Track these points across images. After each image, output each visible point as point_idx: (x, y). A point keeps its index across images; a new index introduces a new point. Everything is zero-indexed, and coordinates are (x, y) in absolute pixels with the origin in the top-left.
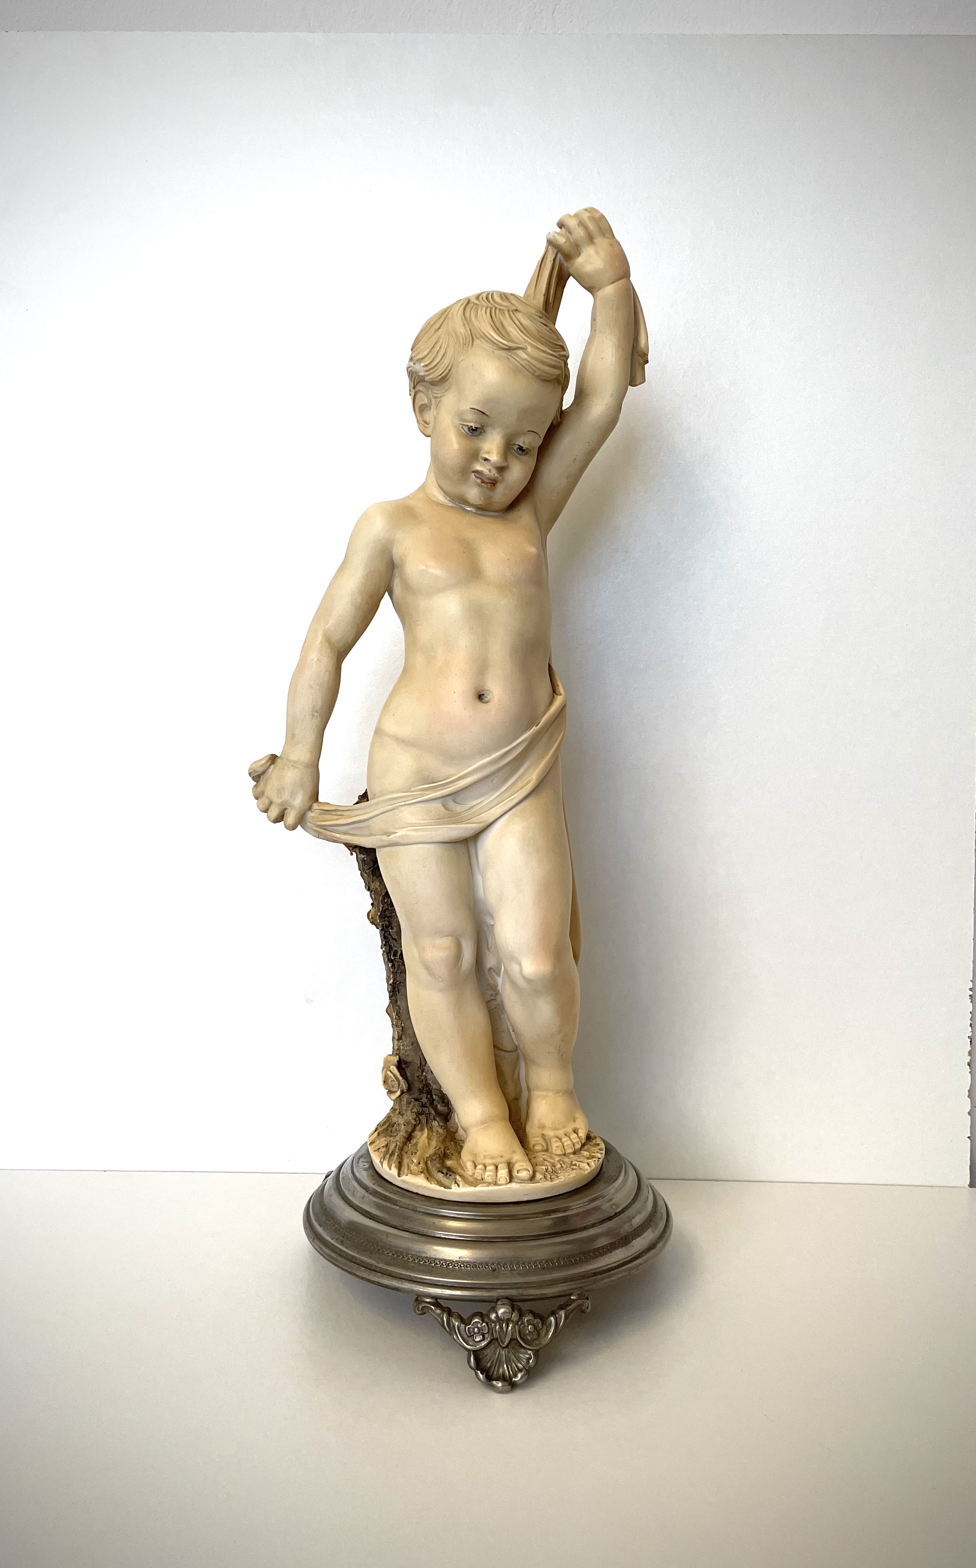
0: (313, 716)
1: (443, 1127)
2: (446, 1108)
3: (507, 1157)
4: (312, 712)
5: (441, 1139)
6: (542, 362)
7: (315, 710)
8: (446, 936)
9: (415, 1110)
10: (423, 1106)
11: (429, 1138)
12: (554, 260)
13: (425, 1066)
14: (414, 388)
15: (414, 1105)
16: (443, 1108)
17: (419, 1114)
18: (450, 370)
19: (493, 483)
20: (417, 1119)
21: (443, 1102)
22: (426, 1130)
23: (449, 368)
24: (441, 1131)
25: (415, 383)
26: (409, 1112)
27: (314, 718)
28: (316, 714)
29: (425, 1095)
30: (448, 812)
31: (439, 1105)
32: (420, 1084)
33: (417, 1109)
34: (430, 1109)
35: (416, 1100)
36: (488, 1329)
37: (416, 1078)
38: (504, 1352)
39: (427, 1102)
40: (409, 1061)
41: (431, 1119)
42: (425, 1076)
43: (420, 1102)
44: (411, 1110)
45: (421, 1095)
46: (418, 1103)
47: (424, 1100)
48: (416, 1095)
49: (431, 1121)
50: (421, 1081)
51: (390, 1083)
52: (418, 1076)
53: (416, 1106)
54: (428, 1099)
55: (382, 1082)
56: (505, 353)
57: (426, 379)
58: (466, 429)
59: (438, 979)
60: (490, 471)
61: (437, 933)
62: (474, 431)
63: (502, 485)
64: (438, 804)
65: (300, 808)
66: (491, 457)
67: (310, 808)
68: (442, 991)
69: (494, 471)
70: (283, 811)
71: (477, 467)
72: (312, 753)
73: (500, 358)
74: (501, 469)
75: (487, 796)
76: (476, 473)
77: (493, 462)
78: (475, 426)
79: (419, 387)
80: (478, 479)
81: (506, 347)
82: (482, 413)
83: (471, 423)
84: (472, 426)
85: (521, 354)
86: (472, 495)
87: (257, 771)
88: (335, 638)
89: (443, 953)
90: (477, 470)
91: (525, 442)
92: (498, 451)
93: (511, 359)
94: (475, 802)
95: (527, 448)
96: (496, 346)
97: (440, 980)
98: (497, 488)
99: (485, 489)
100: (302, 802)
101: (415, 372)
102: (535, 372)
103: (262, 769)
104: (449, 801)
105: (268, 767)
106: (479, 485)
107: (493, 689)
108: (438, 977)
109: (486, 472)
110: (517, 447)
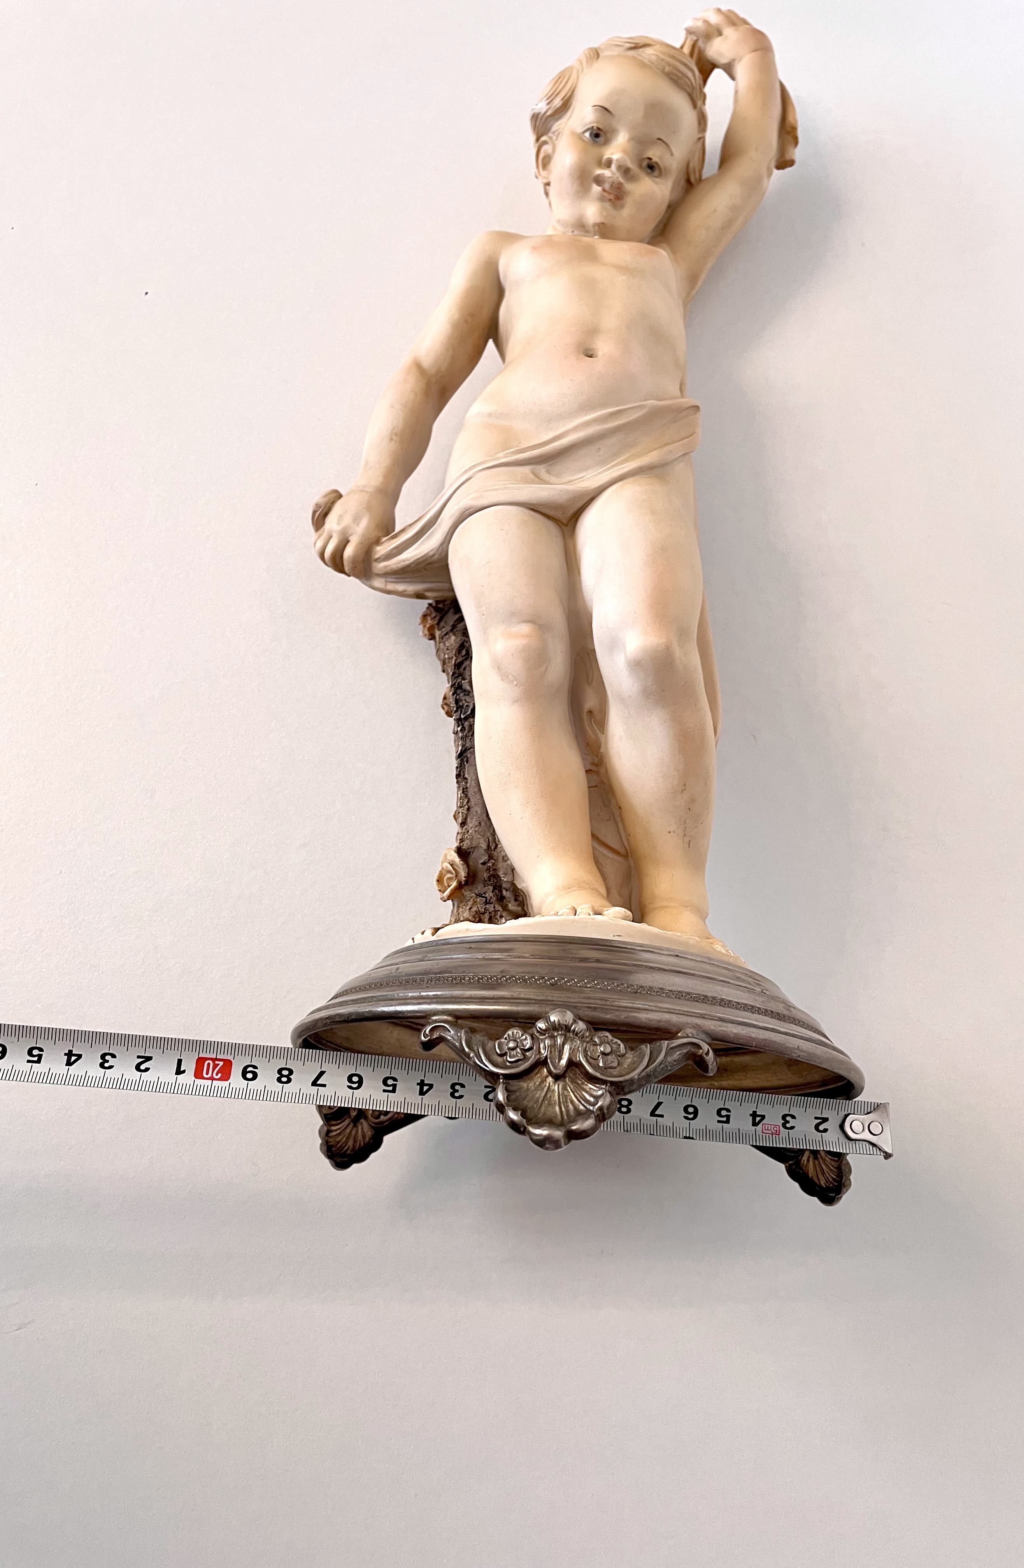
0: (391, 439)
2: (520, 909)
7: (395, 432)
9: (474, 909)
10: (487, 903)
12: (693, 47)
13: (494, 851)
15: (475, 902)
16: (516, 908)
17: (479, 913)
19: (617, 196)
20: (477, 916)
21: (516, 900)
25: (538, 135)
26: (468, 911)
27: (393, 442)
28: (395, 438)
29: (491, 888)
30: (537, 479)
31: (510, 905)
32: (485, 874)
33: (478, 908)
34: (496, 906)
35: (480, 895)
36: (533, 1044)
37: (481, 866)
38: (556, 1086)
39: (492, 896)
40: (473, 846)
41: (496, 919)
42: (493, 864)
43: (484, 897)
44: (470, 909)
45: (486, 888)
46: (481, 900)
47: (489, 895)
48: (480, 888)
49: (496, 920)
50: (487, 869)
51: (445, 878)
52: (484, 864)
53: (477, 904)
54: (495, 893)
55: (435, 882)
56: (631, 53)
57: (548, 113)
58: (587, 134)
59: (512, 682)
60: (613, 173)
61: (513, 616)
62: (597, 136)
63: (629, 201)
64: (526, 470)
65: (363, 535)
66: (615, 157)
67: (378, 542)
68: (517, 701)
69: (618, 175)
70: (344, 543)
71: (599, 172)
72: (385, 477)
73: (625, 57)
74: (625, 171)
75: (590, 471)
76: (599, 180)
77: (617, 160)
78: (599, 129)
79: (544, 138)
80: (599, 189)
81: (632, 45)
82: (606, 109)
83: (594, 125)
84: (595, 128)
85: (649, 51)
86: (592, 211)
87: (321, 507)
88: (427, 362)
89: (520, 642)
90: (599, 176)
91: (655, 154)
92: (625, 152)
93: (637, 56)
94: (575, 477)
95: (657, 163)
96: (623, 48)
97: (515, 683)
98: (622, 207)
99: (607, 205)
100: (368, 527)
101: (539, 114)
102: (664, 68)
103: (327, 503)
104: (542, 470)
105: (333, 503)
106: (601, 199)
107: (604, 347)
108: (512, 679)
109: (609, 177)
110: (645, 163)
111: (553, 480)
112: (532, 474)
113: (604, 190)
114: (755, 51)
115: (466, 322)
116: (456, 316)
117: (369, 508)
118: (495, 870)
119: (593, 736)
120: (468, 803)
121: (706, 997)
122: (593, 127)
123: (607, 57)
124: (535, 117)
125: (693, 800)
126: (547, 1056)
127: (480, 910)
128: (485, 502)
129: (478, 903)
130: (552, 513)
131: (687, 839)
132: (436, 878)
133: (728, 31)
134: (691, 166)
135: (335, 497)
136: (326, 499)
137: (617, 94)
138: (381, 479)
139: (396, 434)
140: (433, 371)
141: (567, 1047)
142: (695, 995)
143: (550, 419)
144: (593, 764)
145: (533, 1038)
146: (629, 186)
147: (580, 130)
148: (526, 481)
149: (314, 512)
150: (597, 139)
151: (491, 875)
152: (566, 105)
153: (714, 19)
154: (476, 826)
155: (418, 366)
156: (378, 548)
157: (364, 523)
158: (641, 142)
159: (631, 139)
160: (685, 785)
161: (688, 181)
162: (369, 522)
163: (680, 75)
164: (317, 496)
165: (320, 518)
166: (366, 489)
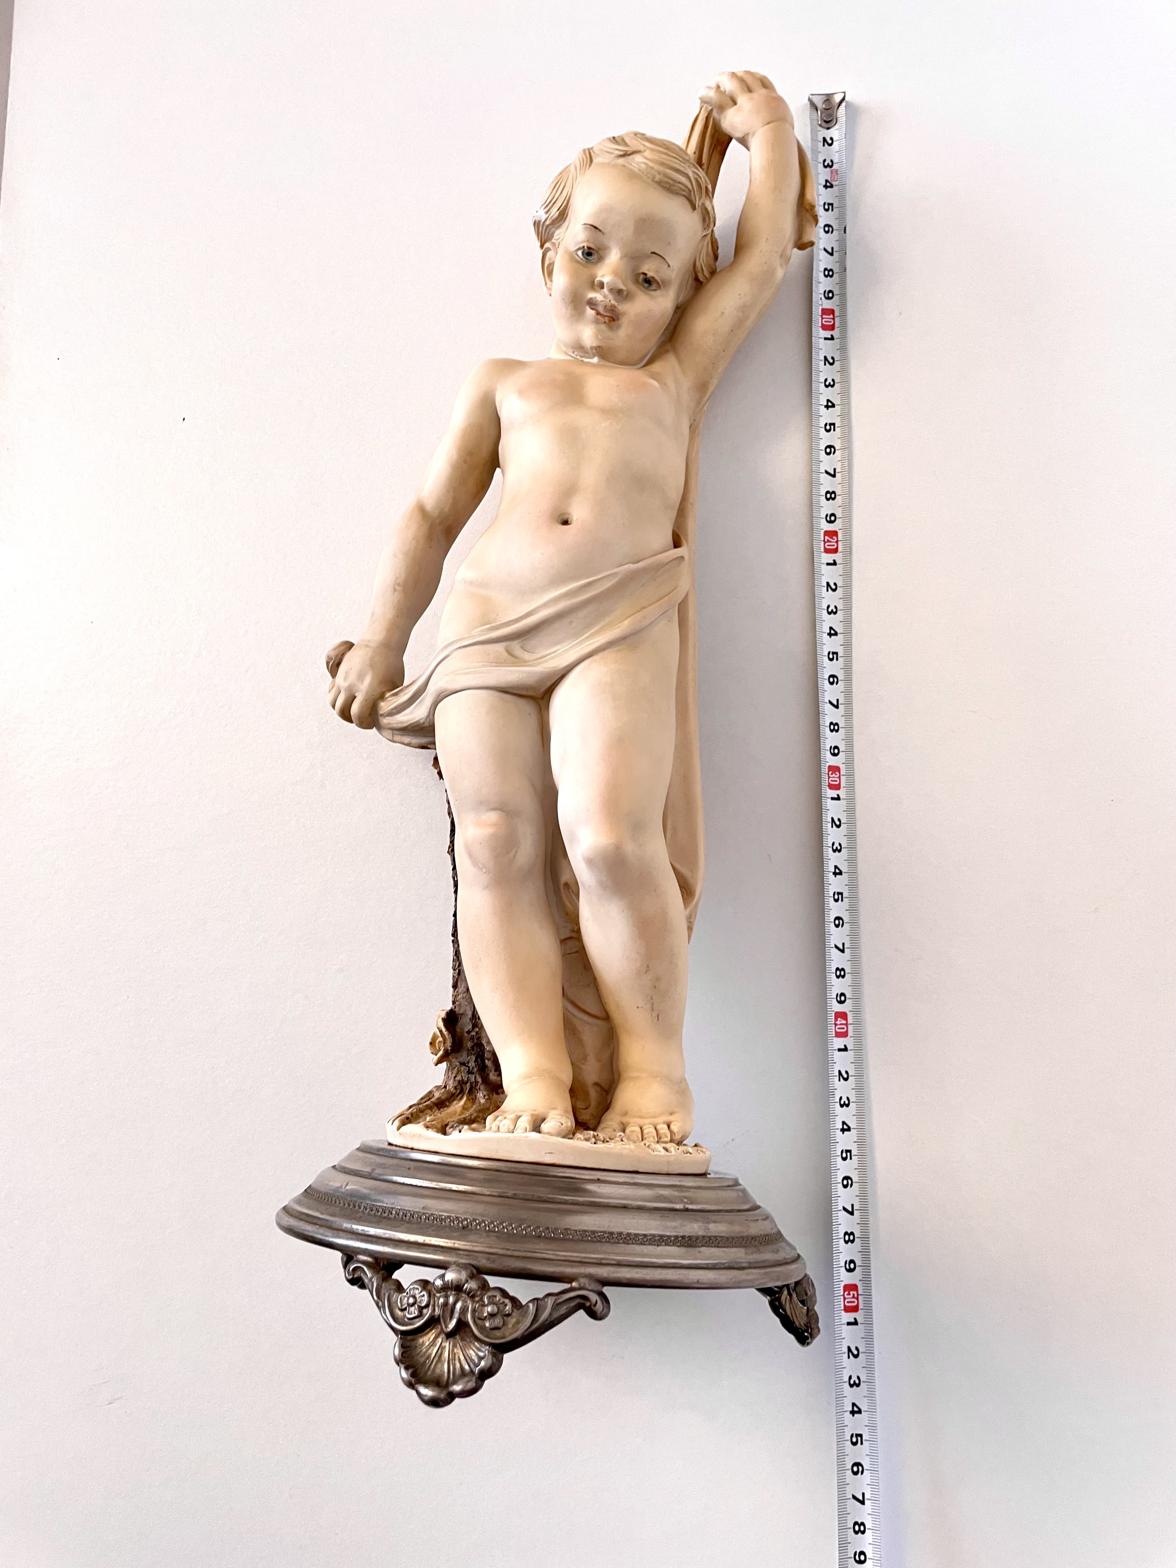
0: (395, 590)
1: (487, 1097)
3: (540, 1110)
5: (479, 1108)
6: (662, 164)
7: (398, 582)
8: (493, 809)
9: (459, 1078)
10: (470, 1072)
11: (464, 1108)
12: (707, 118)
14: (542, 246)
15: (459, 1071)
17: (462, 1083)
19: (612, 318)
20: (459, 1087)
22: (465, 1098)
24: (482, 1101)
25: (543, 241)
26: (452, 1080)
27: (396, 593)
28: (398, 588)
29: (474, 1058)
30: (511, 657)
31: (491, 1074)
32: (469, 1043)
33: (462, 1076)
34: (477, 1076)
35: (462, 1064)
36: (429, 1301)
37: (466, 1035)
38: (448, 1343)
39: (474, 1066)
40: (461, 1012)
41: (477, 1090)
42: (477, 1033)
43: (467, 1066)
44: (455, 1077)
45: (469, 1057)
46: (465, 1069)
47: (472, 1064)
48: (464, 1057)
49: (476, 1091)
50: (471, 1039)
51: (437, 1041)
52: (469, 1032)
53: (461, 1072)
54: (476, 1063)
55: (428, 1044)
56: (621, 161)
57: (548, 223)
58: (580, 253)
59: (481, 869)
60: (605, 297)
61: (483, 804)
62: (589, 254)
63: (624, 321)
64: (500, 647)
65: (367, 693)
66: (606, 280)
67: (382, 697)
68: (487, 887)
69: (610, 297)
70: (351, 699)
71: (591, 295)
72: (388, 630)
73: (615, 166)
74: (618, 293)
75: (564, 644)
76: (592, 303)
77: (607, 283)
78: (589, 248)
79: (547, 245)
80: (593, 312)
81: (622, 153)
82: (596, 228)
83: (585, 244)
84: (586, 247)
85: (638, 158)
86: (588, 334)
87: (332, 659)
88: (430, 505)
89: (489, 831)
90: (591, 299)
91: (650, 268)
92: (615, 273)
93: (627, 165)
94: (549, 651)
95: (653, 278)
96: (613, 155)
97: (484, 870)
98: (619, 327)
99: (603, 327)
100: (371, 684)
101: (540, 221)
102: (654, 177)
103: (337, 656)
104: (515, 645)
105: (343, 655)
106: (597, 322)
107: (579, 512)
108: (481, 866)
109: (602, 301)
110: (642, 277)
111: (527, 656)
112: (505, 652)
113: (598, 313)
114: (769, 123)
115: (465, 462)
116: (455, 457)
117: (372, 665)
118: (479, 1038)
119: (570, 907)
121: (611, 1233)
122: (584, 247)
123: (599, 164)
124: (537, 224)
125: (658, 979)
126: (439, 1315)
127: (464, 1078)
128: (458, 686)
129: (462, 1071)
130: (524, 693)
131: (655, 1014)
132: (429, 1040)
133: (743, 100)
134: (698, 264)
135: (344, 650)
136: (336, 652)
137: (606, 210)
138: (384, 633)
139: (399, 584)
140: (436, 513)
141: (459, 1305)
142: (599, 1234)
143: (525, 592)
144: (573, 931)
145: (429, 1296)
146: (622, 307)
147: (573, 248)
148: (499, 663)
149: (328, 663)
150: (590, 258)
151: (475, 1044)
152: (563, 215)
153: (729, 86)
154: (464, 993)
155: (421, 509)
156: (382, 704)
157: (368, 680)
158: (634, 258)
159: (621, 258)
160: (648, 966)
161: (697, 279)
162: (372, 679)
163: (671, 182)
164: (329, 646)
165: (334, 666)
166: (370, 644)
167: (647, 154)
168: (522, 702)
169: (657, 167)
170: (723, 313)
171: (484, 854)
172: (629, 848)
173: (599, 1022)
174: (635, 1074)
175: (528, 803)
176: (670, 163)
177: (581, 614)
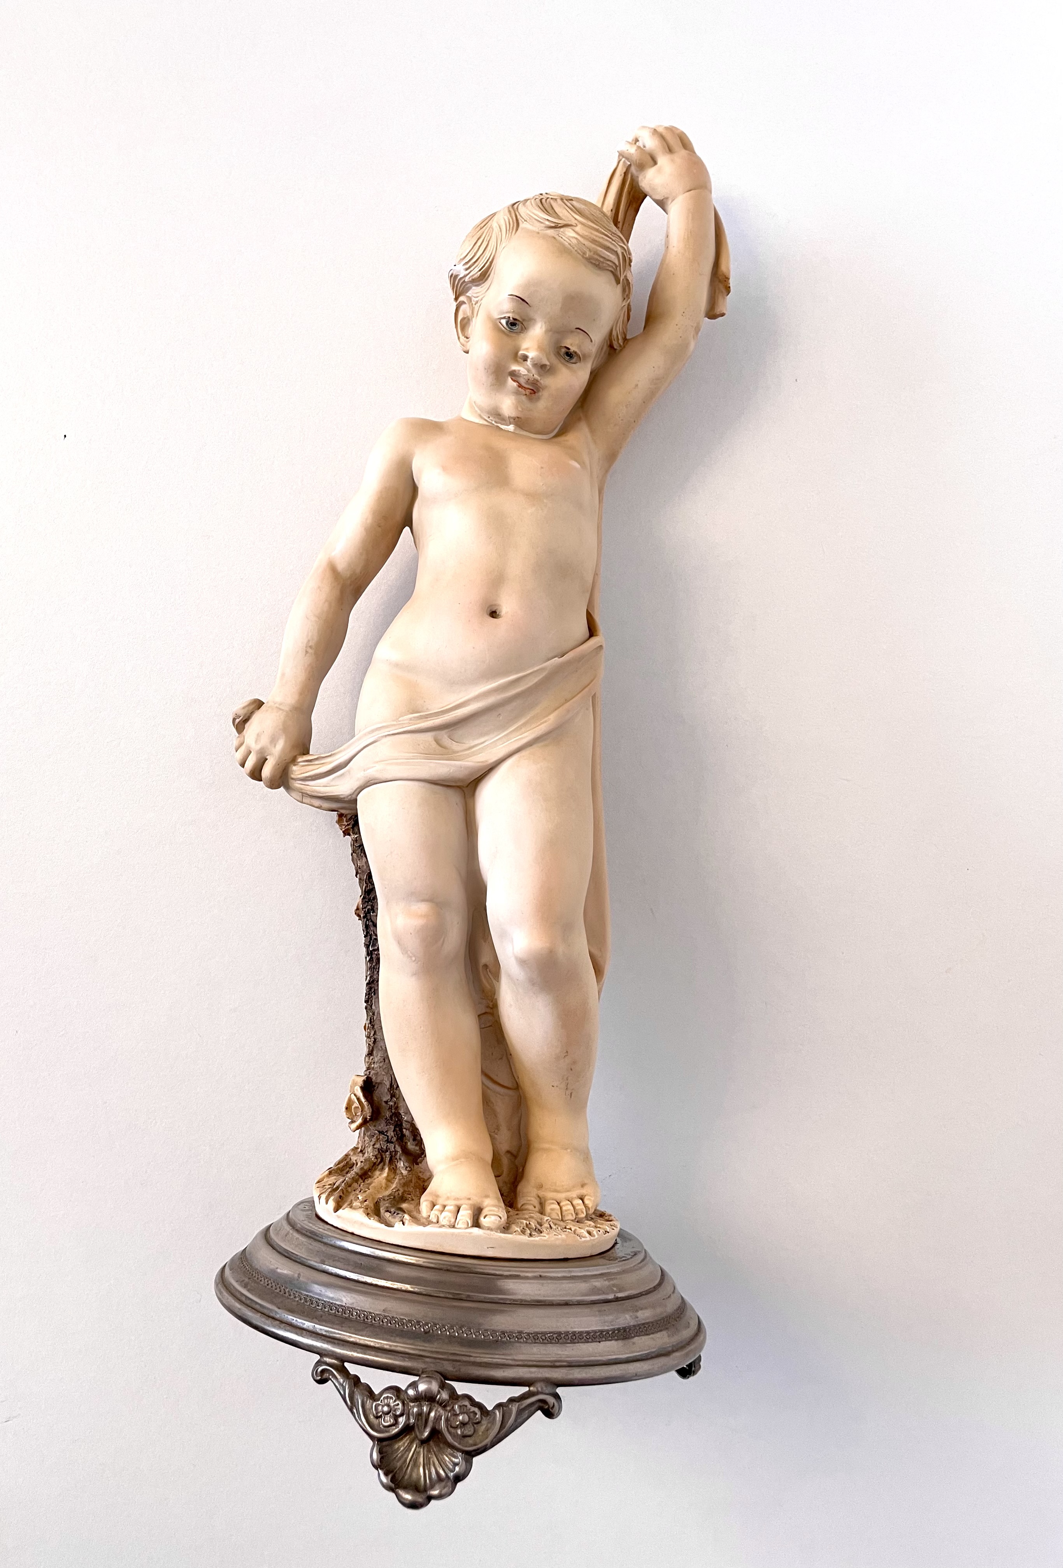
0: (307, 652)
1: (408, 1169)
2: (417, 1148)
3: (478, 1199)
4: (306, 647)
5: (403, 1181)
6: (594, 241)
7: (310, 645)
8: (423, 900)
9: (377, 1146)
10: (388, 1141)
11: (389, 1180)
12: (626, 174)
13: (396, 1090)
14: (456, 299)
15: (378, 1139)
16: (414, 1147)
17: (381, 1151)
18: (491, 263)
19: (533, 390)
20: (379, 1156)
21: (414, 1140)
22: (387, 1170)
23: (490, 260)
24: (405, 1172)
25: (458, 294)
26: (371, 1147)
28: (310, 651)
29: (393, 1127)
30: (440, 748)
31: (409, 1143)
32: (388, 1113)
33: (380, 1144)
34: (397, 1146)
35: (381, 1132)
36: (404, 1410)
37: (384, 1104)
38: (422, 1450)
39: (393, 1136)
40: (378, 1081)
41: (396, 1159)
42: (395, 1103)
43: (386, 1135)
44: (374, 1145)
45: (388, 1127)
46: (383, 1137)
47: (391, 1133)
48: (382, 1126)
49: (396, 1161)
50: (389, 1108)
51: (353, 1107)
52: (386, 1102)
53: (380, 1141)
54: (395, 1133)
55: (344, 1109)
56: (551, 232)
57: (467, 279)
58: (504, 322)
59: (411, 957)
60: (529, 371)
61: (413, 896)
62: (513, 324)
63: (545, 394)
64: (429, 737)
65: (280, 757)
66: (531, 354)
67: (294, 761)
68: (415, 974)
69: (534, 371)
70: (262, 762)
71: (515, 367)
72: (301, 694)
73: (545, 237)
74: (542, 368)
75: (492, 736)
76: (514, 375)
77: (532, 359)
78: (514, 319)
79: (462, 298)
80: (515, 384)
81: (553, 225)
82: (523, 300)
83: (510, 315)
84: (511, 319)
85: (569, 232)
86: (508, 404)
87: (240, 717)
88: (341, 566)
89: (418, 922)
90: (515, 371)
91: (572, 343)
92: (540, 348)
93: (557, 237)
94: (476, 742)
95: (576, 353)
96: (542, 225)
97: (414, 959)
98: (539, 399)
99: (524, 398)
100: (283, 750)
101: (456, 276)
102: (584, 253)
103: (245, 714)
104: (444, 736)
105: (252, 713)
106: (517, 393)
107: (508, 605)
108: (411, 955)
109: (525, 375)
110: (564, 350)
111: (455, 746)
112: (434, 742)
113: (520, 386)
114: (690, 191)
115: (379, 526)
117: (285, 729)
118: (397, 1108)
119: (487, 985)
120: (374, 1035)
122: (509, 317)
123: (528, 231)
124: (453, 278)
125: (574, 1063)
126: (414, 1424)
127: (382, 1146)
129: (380, 1139)
130: (452, 784)
131: (568, 1092)
132: (345, 1105)
133: (663, 160)
134: (614, 333)
136: (245, 711)
137: (536, 284)
138: (296, 697)
139: (311, 647)
140: (348, 574)
141: (432, 1414)
142: (549, 1335)
144: (488, 1007)
145: (403, 1404)
146: (545, 381)
147: (496, 316)
148: (429, 755)
149: (234, 720)
150: (513, 328)
151: (393, 1114)
152: (484, 276)
154: (381, 1062)
155: (333, 569)
156: (294, 768)
157: (280, 745)
158: (557, 332)
159: (547, 331)
160: (567, 1052)
161: (611, 346)
162: (286, 742)
163: (602, 260)
165: (241, 724)
166: (281, 707)
167: (578, 228)
168: (450, 792)
169: (587, 243)
170: (637, 385)
171: (413, 943)
172: (561, 949)
173: (510, 1092)
174: (546, 1146)
175: (456, 894)
176: (601, 240)
177: (509, 707)
